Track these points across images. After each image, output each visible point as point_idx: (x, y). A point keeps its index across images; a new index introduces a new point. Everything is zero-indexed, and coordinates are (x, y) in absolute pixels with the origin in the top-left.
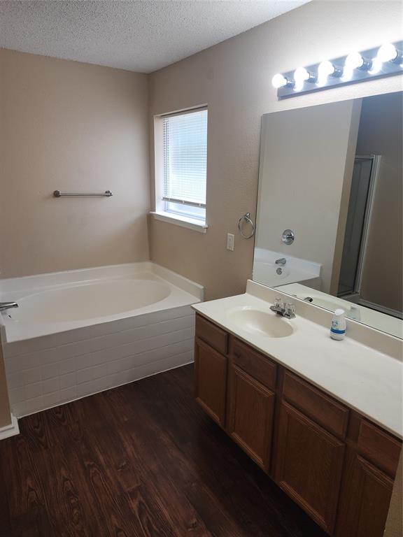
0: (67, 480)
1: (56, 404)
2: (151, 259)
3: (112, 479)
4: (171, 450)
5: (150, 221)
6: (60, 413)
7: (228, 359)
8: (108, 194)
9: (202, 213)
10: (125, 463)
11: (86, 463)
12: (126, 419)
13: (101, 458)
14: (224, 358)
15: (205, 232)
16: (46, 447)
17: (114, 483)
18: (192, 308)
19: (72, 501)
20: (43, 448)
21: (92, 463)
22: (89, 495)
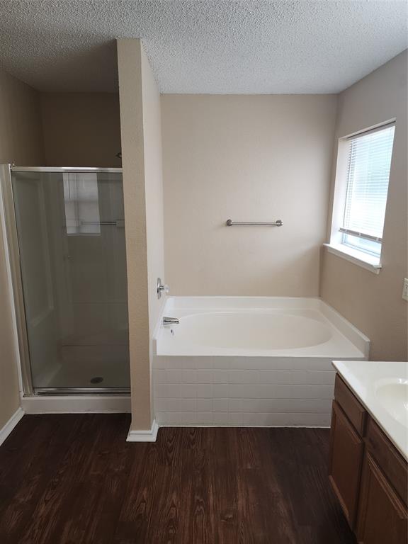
0: (174, 506)
1: (192, 424)
2: (320, 296)
3: (213, 526)
4: (284, 525)
5: (323, 255)
6: (193, 434)
7: (364, 444)
8: (279, 223)
9: (377, 248)
10: (231, 516)
11: (197, 497)
12: (249, 467)
13: (211, 498)
14: (360, 441)
15: (378, 273)
16: (170, 464)
17: (213, 532)
18: (333, 364)
19: (171, 531)
20: (167, 464)
21: (201, 500)
22: (187, 532)
